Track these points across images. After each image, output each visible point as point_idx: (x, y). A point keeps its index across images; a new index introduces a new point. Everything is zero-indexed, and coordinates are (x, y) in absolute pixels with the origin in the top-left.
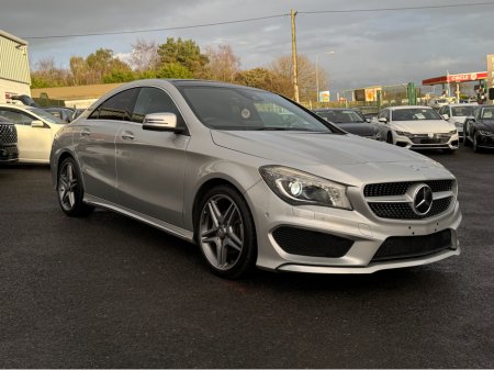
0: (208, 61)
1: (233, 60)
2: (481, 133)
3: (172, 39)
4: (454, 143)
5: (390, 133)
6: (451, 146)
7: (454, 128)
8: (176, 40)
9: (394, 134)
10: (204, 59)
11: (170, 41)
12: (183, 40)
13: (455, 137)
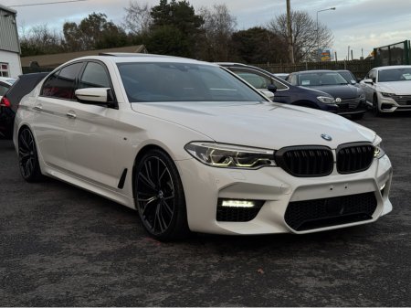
0: (203, 22)
1: (229, 19)
3: (166, 1)
8: (169, 2)
9: (380, 96)
10: (199, 20)
11: (163, 3)
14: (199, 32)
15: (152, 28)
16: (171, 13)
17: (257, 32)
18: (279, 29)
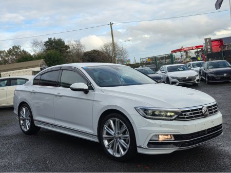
0: (69, 48)
1: (81, 46)
2: (209, 75)
3: (51, 39)
4: (198, 80)
5: (168, 78)
6: (197, 82)
7: (196, 73)
8: (53, 39)
9: (170, 78)
10: (67, 47)
11: (50, 39)
12: (56, 39)
13: (198, 78)
14: (68, 52)
15: (44, 51)
16: (54, 44)
17: (95, 51)
18: (105, 51)
